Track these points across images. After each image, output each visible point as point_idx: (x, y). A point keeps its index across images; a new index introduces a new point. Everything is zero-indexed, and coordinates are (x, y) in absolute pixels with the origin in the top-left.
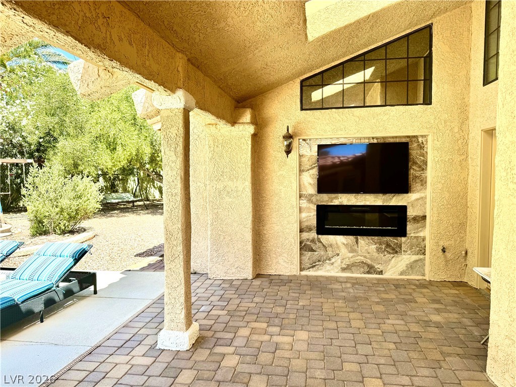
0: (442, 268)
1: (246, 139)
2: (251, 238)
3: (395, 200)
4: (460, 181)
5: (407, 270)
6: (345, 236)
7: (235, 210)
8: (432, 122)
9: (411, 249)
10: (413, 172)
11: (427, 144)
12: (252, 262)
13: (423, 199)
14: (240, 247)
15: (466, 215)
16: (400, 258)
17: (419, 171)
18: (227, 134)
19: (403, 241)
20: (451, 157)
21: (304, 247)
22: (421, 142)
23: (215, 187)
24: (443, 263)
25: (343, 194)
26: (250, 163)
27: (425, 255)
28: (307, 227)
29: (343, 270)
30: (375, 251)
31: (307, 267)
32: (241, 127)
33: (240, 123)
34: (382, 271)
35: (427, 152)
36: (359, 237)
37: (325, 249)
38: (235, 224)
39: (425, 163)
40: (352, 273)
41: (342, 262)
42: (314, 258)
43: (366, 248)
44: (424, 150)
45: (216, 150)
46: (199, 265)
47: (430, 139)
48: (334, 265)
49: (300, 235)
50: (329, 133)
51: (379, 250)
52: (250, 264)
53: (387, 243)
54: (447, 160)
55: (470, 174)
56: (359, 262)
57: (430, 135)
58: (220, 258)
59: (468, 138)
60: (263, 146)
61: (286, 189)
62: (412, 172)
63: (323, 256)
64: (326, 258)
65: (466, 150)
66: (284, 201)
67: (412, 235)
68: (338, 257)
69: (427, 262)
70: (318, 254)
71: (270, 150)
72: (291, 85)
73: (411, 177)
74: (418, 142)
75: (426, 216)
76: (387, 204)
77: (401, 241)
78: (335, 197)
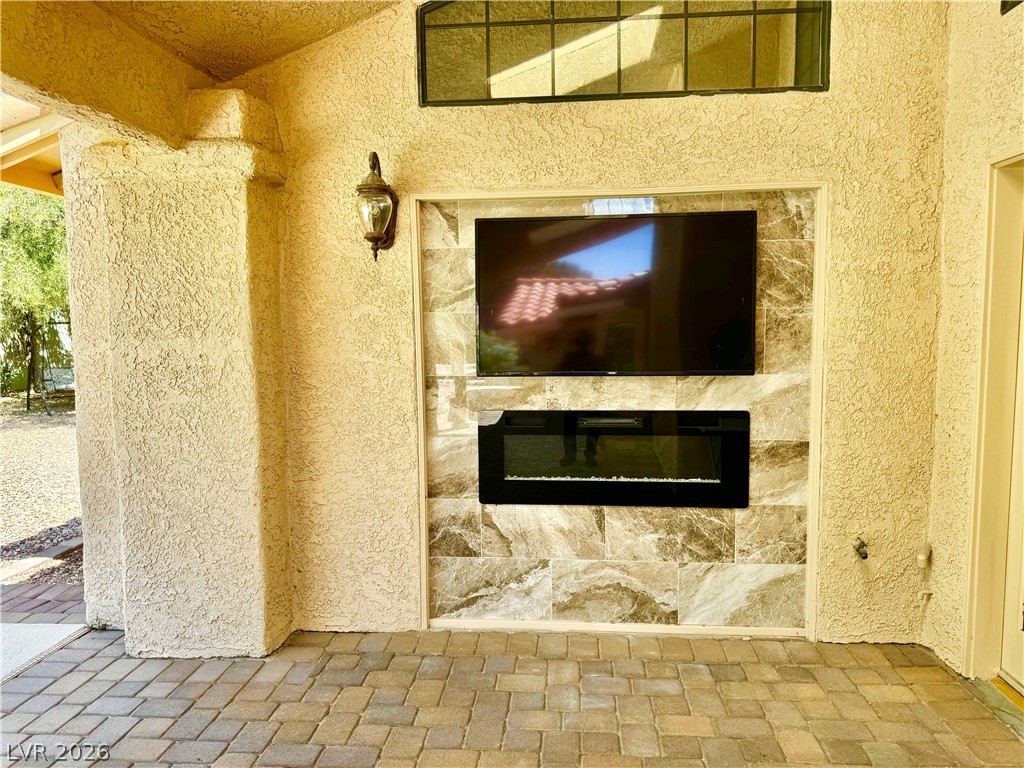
0: (856, 603)
1: (231, 192)
2: (257, 524)
3: (713, 395)
4: (912, 334)
5: (749, 608)
6: (566, 507)
7: (200, 431)
8: (831, 144)
9: (763, 544)
10: (770, 306)
11: (811, 218)
12: (263, 602)
13: (798, 390)
14: (222, 553)
15: (928, 440)
16: (728, 574)
17: (788, 303)
18: (167, 176)
19: (738, 521)
20: (886, 259)
21: (441, 543)
22: (794, 211)
23: (132, 355)
24: (860, 588)
25: (557, 378)
26: (244, 274)
27: (804, 562)
28: (450, 479)
29: (561, 609)
30: (655, 550)
31: (453, 604)
32: (210, 152)
33: (206, 139)
34: (675, 613)
35: (812, 245)
36: (606, 509)
37: (505, 549)
38: (205, 481)
39: (807, 278)
40: (588, 619)
41: (556, 588)
42: (474, 577)
43: (628, 542)
44: (802, 237)
45: (131, 230)
46: (115, 602)
47: (822, 200)
48: (534, 595)
49: (429, 507)
50: (511, 183)
51: (665, 548)
52: (257, 610)
53: (690, 525)
54: (874, 267)
55: (945, 313)
56: (608, 586)
57: (825, 188)
58: (161, 590)
59: (940, 199)
60: (302, 222)
61: (382, 361)
62: (765, 308)
63: (499, 569)
64: (510, 575)
65: (932, 238)
66: (377, 400)
67: (766, 501)
68: (546, 571)
69: (811, 584)
70: (484, 564)
71: (328, 236)
72: (388, 23)
73: (762, 323)
74: (787, 211)
75: (806, 445)
76: (689, 408)
77: (732, 521)
78: (535, 387)
